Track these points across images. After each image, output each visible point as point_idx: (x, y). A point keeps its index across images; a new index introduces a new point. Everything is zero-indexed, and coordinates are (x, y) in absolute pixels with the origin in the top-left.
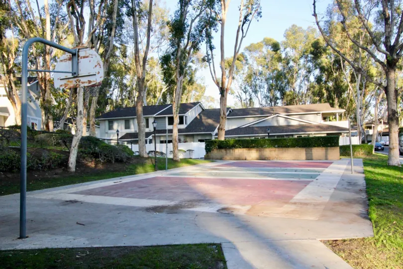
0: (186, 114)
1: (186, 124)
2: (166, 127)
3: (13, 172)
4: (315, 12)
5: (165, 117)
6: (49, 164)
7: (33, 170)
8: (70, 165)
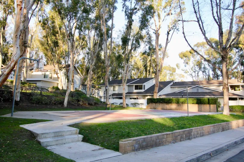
0: (144, 84)
1: (144, 89)
2: (133, 91)
3: (39, 104)
4: (183, 31)
5: (133, 85)
6: (55, 102)
7: (47, 104)
8: (64, 104)
